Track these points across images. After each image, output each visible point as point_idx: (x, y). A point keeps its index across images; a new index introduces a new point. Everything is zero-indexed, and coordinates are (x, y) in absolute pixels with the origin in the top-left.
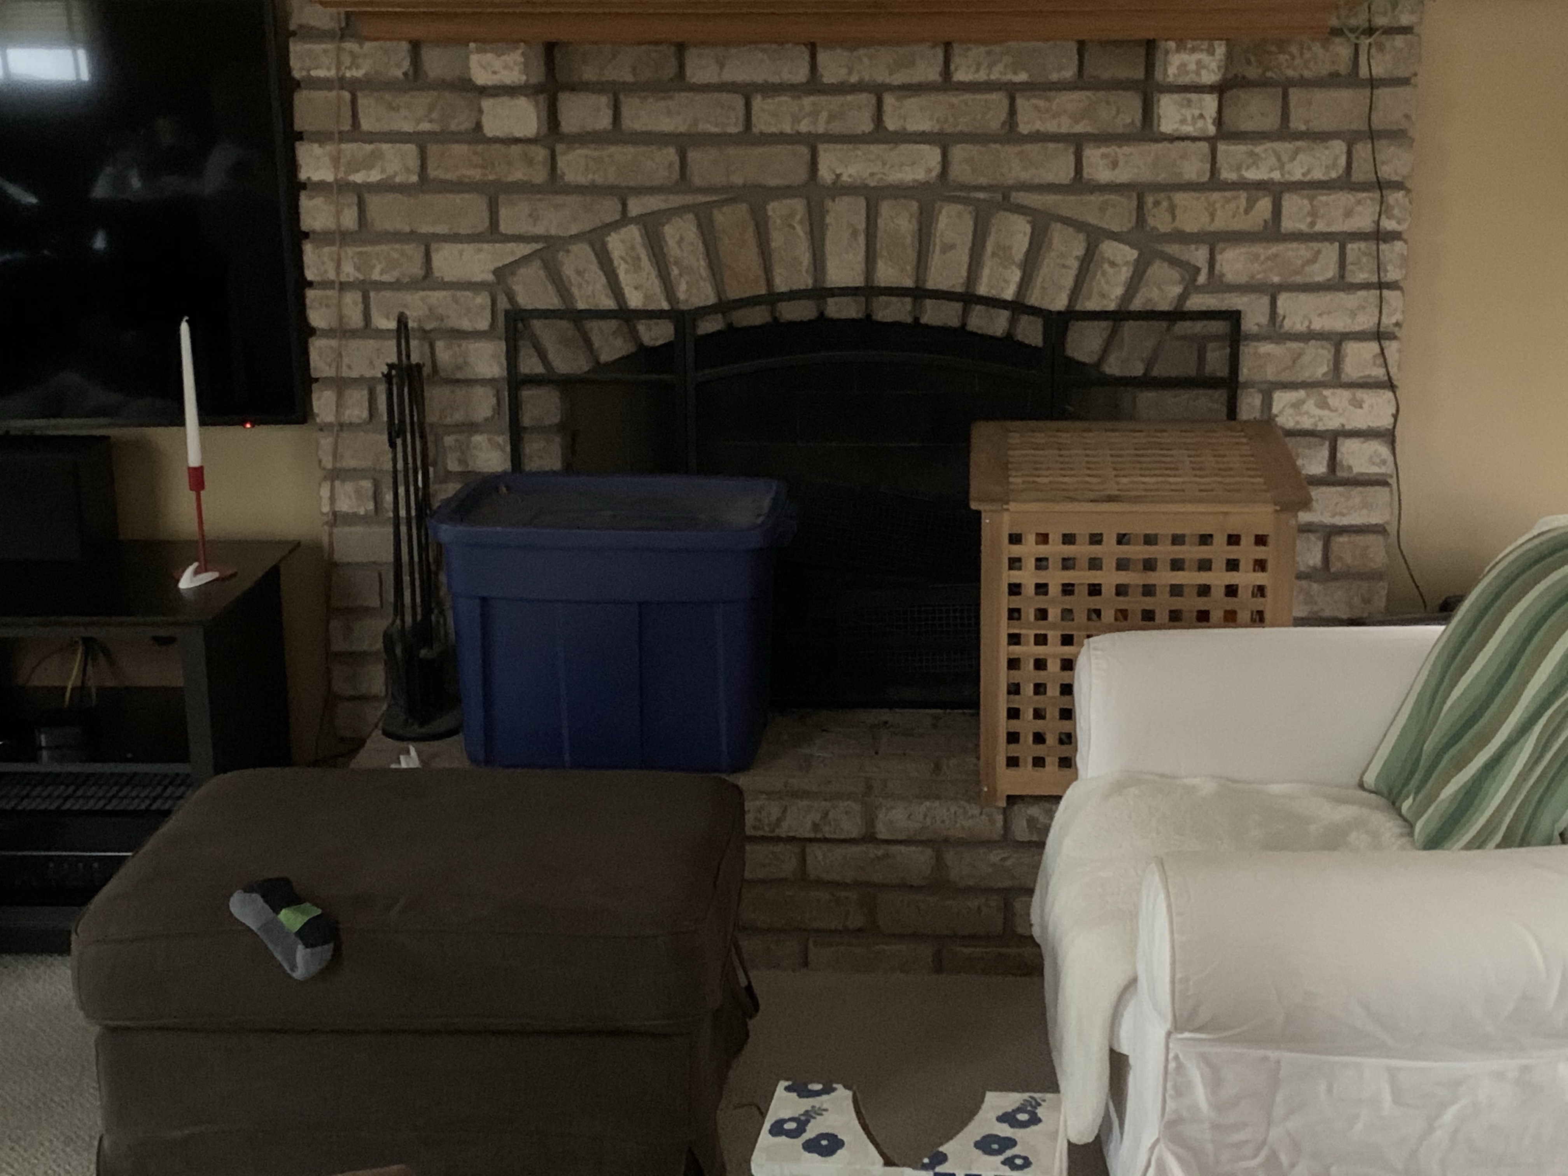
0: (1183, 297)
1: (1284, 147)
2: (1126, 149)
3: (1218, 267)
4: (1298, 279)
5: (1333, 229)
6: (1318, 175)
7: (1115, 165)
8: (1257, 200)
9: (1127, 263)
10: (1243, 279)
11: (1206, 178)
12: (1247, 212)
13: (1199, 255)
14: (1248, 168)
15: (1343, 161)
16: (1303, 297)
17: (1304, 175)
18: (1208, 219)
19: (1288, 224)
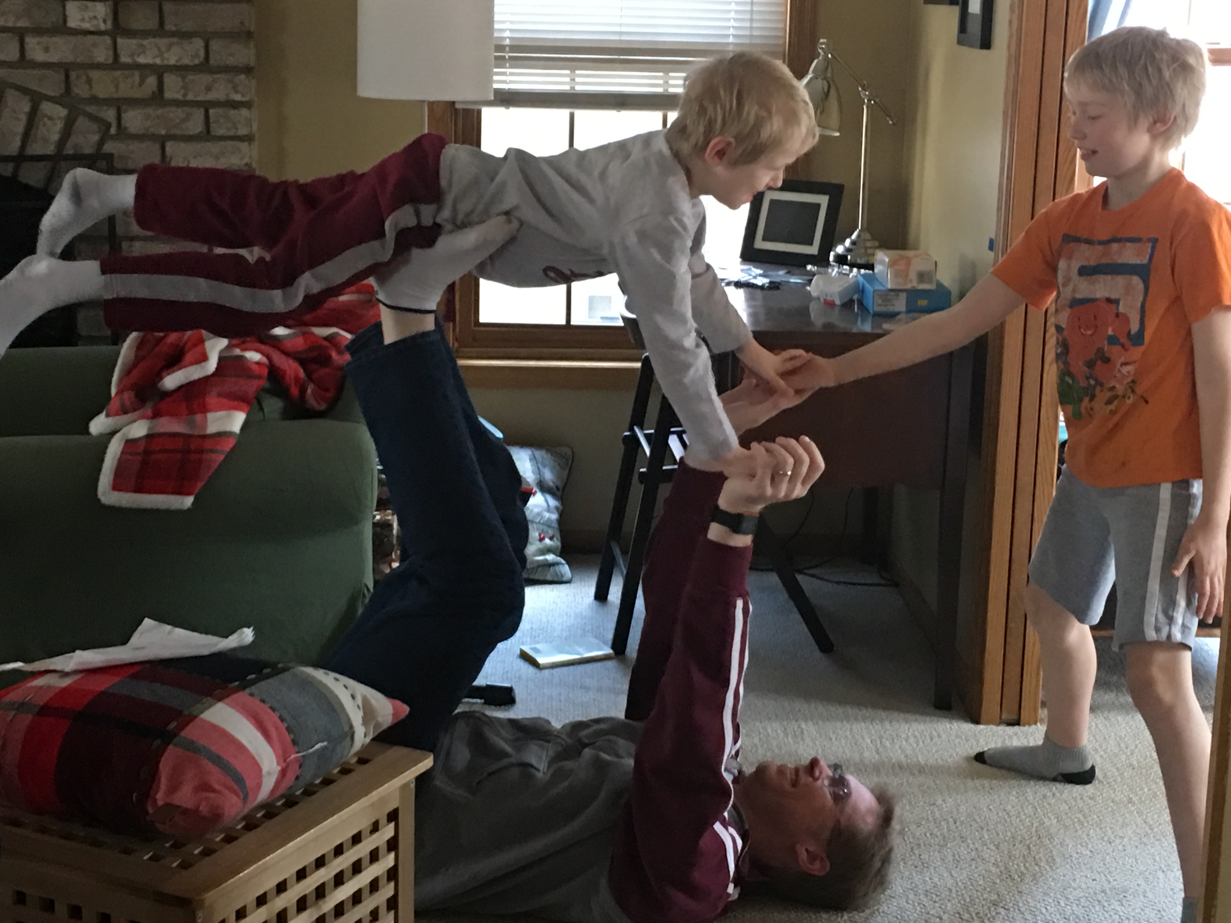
0: (101, 143)
1: (163, 42)
2: (55, 39)
3: (123, 122)
4: (179, 132)
5: (199, 99)
6: (186, 61)
7: (47, 50)
8: (147, 77)
9: (60, 118)
10: (142, 132)
11: (110, 61)
12: (140, 85)
13: (110, 115)
14: (139, 55)
15: (202, 53)
16: (182, 145)
17: (177, 61)
18: (114, 90)
19: (168, 95)
